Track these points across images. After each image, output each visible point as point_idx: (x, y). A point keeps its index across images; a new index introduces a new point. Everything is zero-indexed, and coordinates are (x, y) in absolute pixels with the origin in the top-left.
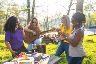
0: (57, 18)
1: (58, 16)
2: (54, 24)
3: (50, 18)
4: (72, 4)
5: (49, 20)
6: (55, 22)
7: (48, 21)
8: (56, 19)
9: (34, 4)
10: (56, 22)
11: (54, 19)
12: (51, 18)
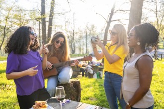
0: (89, 33)
1: (90, 31)
2: (84, 44)
3: (76, 33)
4: (114, 12)
5: (76, 37)
6: (85, 41)
7: (73, 39)
8: (87, 36)
9: (52, 9)
10: (87, 40)
11: (84, 35)
12: (78, 34)
